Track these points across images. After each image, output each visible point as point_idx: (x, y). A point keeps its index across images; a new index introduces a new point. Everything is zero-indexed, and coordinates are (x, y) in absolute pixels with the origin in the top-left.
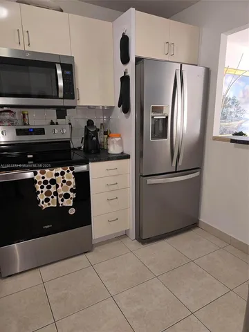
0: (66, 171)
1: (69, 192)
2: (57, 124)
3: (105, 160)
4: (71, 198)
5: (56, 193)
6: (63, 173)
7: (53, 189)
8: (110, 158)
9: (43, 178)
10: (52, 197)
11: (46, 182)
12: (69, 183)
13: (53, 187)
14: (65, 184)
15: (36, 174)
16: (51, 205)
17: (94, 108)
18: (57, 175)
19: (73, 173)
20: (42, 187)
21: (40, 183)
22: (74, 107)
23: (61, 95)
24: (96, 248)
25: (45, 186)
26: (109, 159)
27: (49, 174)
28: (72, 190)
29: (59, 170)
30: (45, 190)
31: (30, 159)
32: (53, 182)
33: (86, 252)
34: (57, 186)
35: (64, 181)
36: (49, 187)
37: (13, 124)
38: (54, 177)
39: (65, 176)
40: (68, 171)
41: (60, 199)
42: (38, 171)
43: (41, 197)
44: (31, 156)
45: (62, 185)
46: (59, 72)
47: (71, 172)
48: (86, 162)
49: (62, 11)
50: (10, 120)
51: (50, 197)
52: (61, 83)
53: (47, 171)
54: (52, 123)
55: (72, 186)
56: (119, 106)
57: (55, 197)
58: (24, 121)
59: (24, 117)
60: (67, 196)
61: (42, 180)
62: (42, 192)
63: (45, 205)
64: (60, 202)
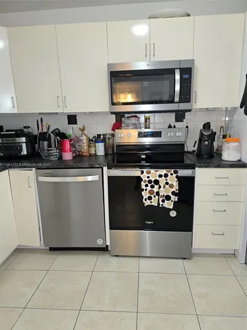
0: (169, 174)
1: (170, 194)
2: (174, 127)
3: (215, 167)
4: (172, 201)
5: (158, 193)
6: (166, 175)
7: (156, 189)
8: (221, 164)
9: (148, 177)
10: (155, 196)
11: (150, 182)
12: (172, 186)
13: (156, 187)
14: (167, 186)
15: (142, 172)
16: (153, 204)
17: (214, 110)
18: (160, 176)
19: (177, 177)
20: (147, 186)
21: (145, 181)
22: (190, 111)
23: (177, 99)
24: (195, 258)
25: (149, 185)
26: (219, 166)
27: (154, 174)
28: (173, 193)
29: (163, 172)
30: (149, 188)
31: (143, 159)
32: (157, 182)
33: (184, 259)
34: (160, 187)
35: (167, 183)
36: (153, 187)
37: (136, 128)
38: (158, 178)
39: (168, 178)
40: (172, 174)
41: (161, 199)
42: (145, 171)
43: (145, 195)
44: (144, 157)
45: (164, 187)
46: (178, 77)
47: (174, 175)
48: (192, 167)
49: (189, 15)
50: (134, 124)
51: (153, 196)
52: (178, 88)
53: (152, 171)
54: (170, 127)
55: (174, 189)
56: (241, 107)
57: (157, 197)
58: (146, 125)
59: (146, 121)
60: (168, 198)
61: (147, 180)
62: (146, 190)
63: (147, 203)
64: (161, 203)
